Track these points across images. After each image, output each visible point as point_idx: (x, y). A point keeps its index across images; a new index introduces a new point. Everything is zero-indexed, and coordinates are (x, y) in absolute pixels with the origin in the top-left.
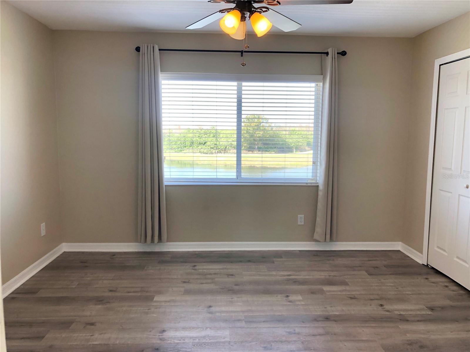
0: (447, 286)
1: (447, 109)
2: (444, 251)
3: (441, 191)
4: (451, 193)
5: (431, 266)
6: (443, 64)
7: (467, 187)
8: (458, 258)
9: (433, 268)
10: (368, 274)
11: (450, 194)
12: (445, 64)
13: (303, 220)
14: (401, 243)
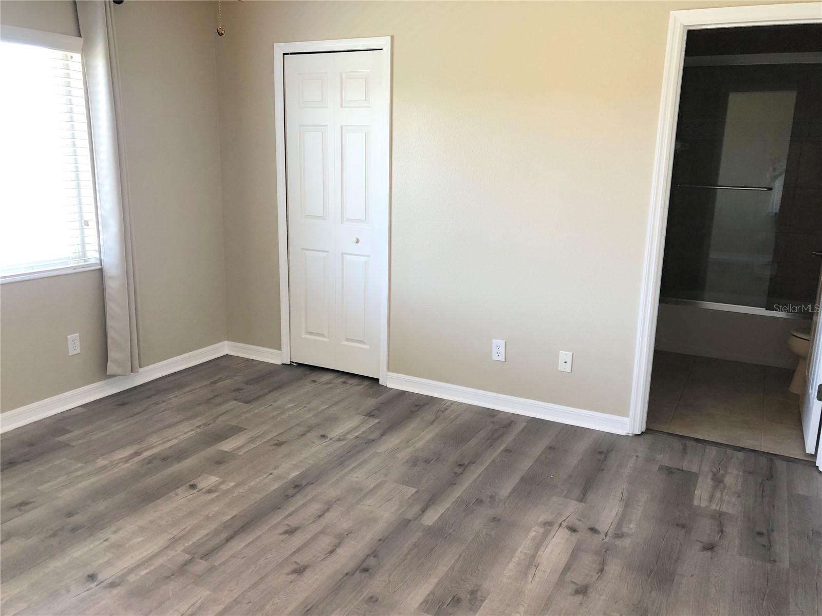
0: (344, 382)
1: (304, 125)
2: (322, 335)
3: (305, 251)
4: (327, 252)
5: (296, 363)
6: (287, 54)
7: (358, 242)
8: (348, 340)
9: (300, 365)
10: (246, 403)
11: (325, 254)
12: (291, 54)
13: (78, 343)
14: (226, 342)
